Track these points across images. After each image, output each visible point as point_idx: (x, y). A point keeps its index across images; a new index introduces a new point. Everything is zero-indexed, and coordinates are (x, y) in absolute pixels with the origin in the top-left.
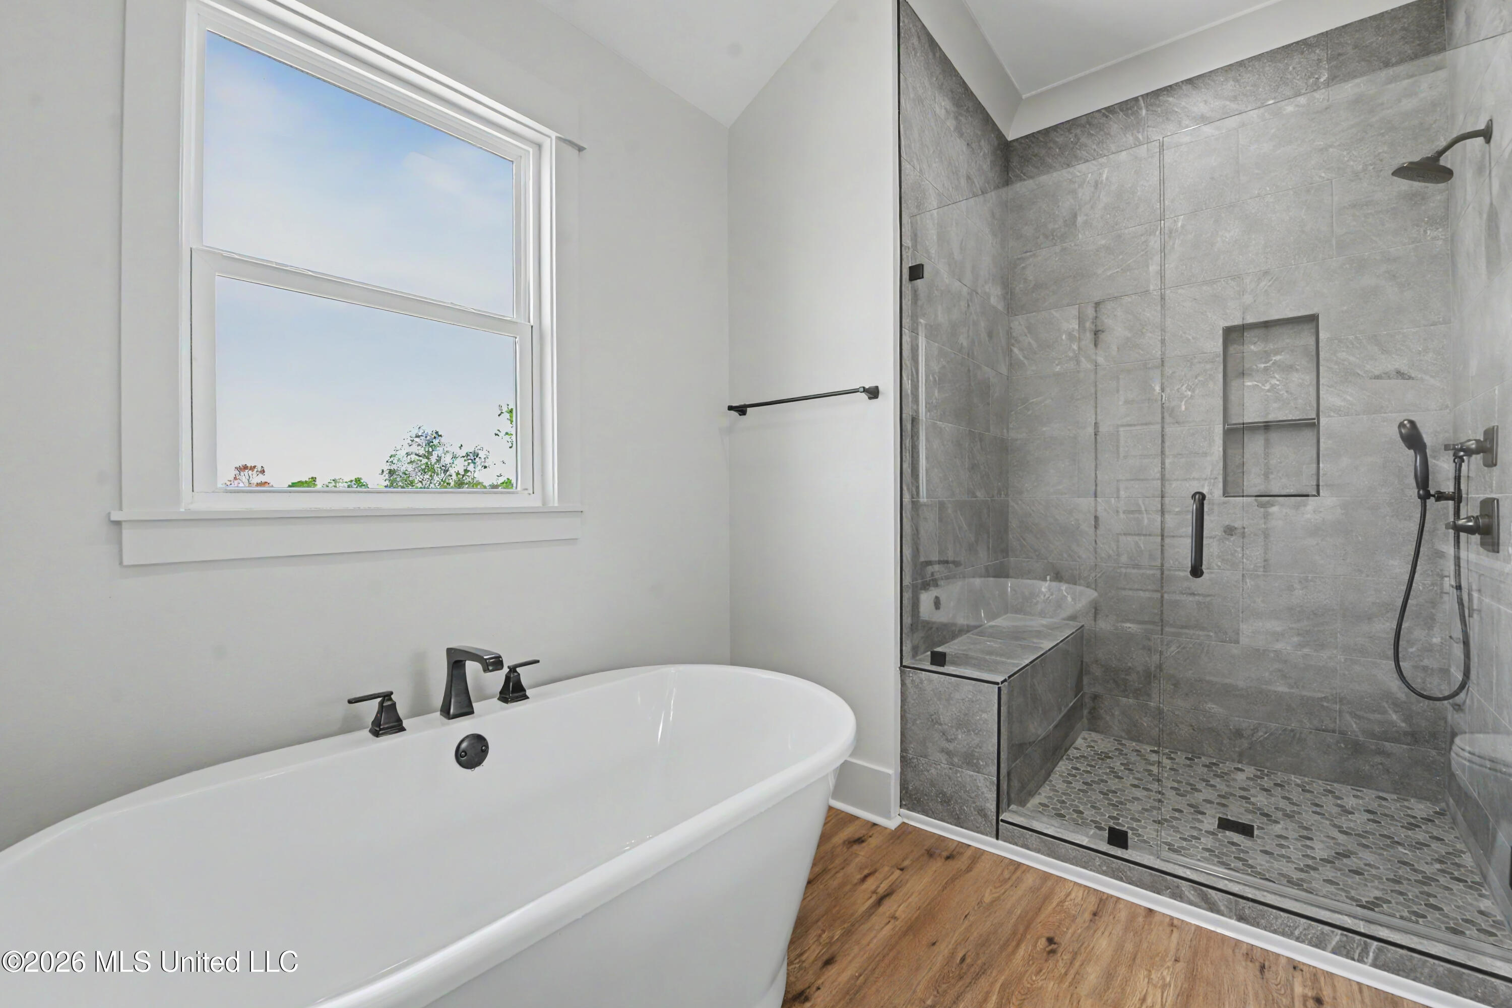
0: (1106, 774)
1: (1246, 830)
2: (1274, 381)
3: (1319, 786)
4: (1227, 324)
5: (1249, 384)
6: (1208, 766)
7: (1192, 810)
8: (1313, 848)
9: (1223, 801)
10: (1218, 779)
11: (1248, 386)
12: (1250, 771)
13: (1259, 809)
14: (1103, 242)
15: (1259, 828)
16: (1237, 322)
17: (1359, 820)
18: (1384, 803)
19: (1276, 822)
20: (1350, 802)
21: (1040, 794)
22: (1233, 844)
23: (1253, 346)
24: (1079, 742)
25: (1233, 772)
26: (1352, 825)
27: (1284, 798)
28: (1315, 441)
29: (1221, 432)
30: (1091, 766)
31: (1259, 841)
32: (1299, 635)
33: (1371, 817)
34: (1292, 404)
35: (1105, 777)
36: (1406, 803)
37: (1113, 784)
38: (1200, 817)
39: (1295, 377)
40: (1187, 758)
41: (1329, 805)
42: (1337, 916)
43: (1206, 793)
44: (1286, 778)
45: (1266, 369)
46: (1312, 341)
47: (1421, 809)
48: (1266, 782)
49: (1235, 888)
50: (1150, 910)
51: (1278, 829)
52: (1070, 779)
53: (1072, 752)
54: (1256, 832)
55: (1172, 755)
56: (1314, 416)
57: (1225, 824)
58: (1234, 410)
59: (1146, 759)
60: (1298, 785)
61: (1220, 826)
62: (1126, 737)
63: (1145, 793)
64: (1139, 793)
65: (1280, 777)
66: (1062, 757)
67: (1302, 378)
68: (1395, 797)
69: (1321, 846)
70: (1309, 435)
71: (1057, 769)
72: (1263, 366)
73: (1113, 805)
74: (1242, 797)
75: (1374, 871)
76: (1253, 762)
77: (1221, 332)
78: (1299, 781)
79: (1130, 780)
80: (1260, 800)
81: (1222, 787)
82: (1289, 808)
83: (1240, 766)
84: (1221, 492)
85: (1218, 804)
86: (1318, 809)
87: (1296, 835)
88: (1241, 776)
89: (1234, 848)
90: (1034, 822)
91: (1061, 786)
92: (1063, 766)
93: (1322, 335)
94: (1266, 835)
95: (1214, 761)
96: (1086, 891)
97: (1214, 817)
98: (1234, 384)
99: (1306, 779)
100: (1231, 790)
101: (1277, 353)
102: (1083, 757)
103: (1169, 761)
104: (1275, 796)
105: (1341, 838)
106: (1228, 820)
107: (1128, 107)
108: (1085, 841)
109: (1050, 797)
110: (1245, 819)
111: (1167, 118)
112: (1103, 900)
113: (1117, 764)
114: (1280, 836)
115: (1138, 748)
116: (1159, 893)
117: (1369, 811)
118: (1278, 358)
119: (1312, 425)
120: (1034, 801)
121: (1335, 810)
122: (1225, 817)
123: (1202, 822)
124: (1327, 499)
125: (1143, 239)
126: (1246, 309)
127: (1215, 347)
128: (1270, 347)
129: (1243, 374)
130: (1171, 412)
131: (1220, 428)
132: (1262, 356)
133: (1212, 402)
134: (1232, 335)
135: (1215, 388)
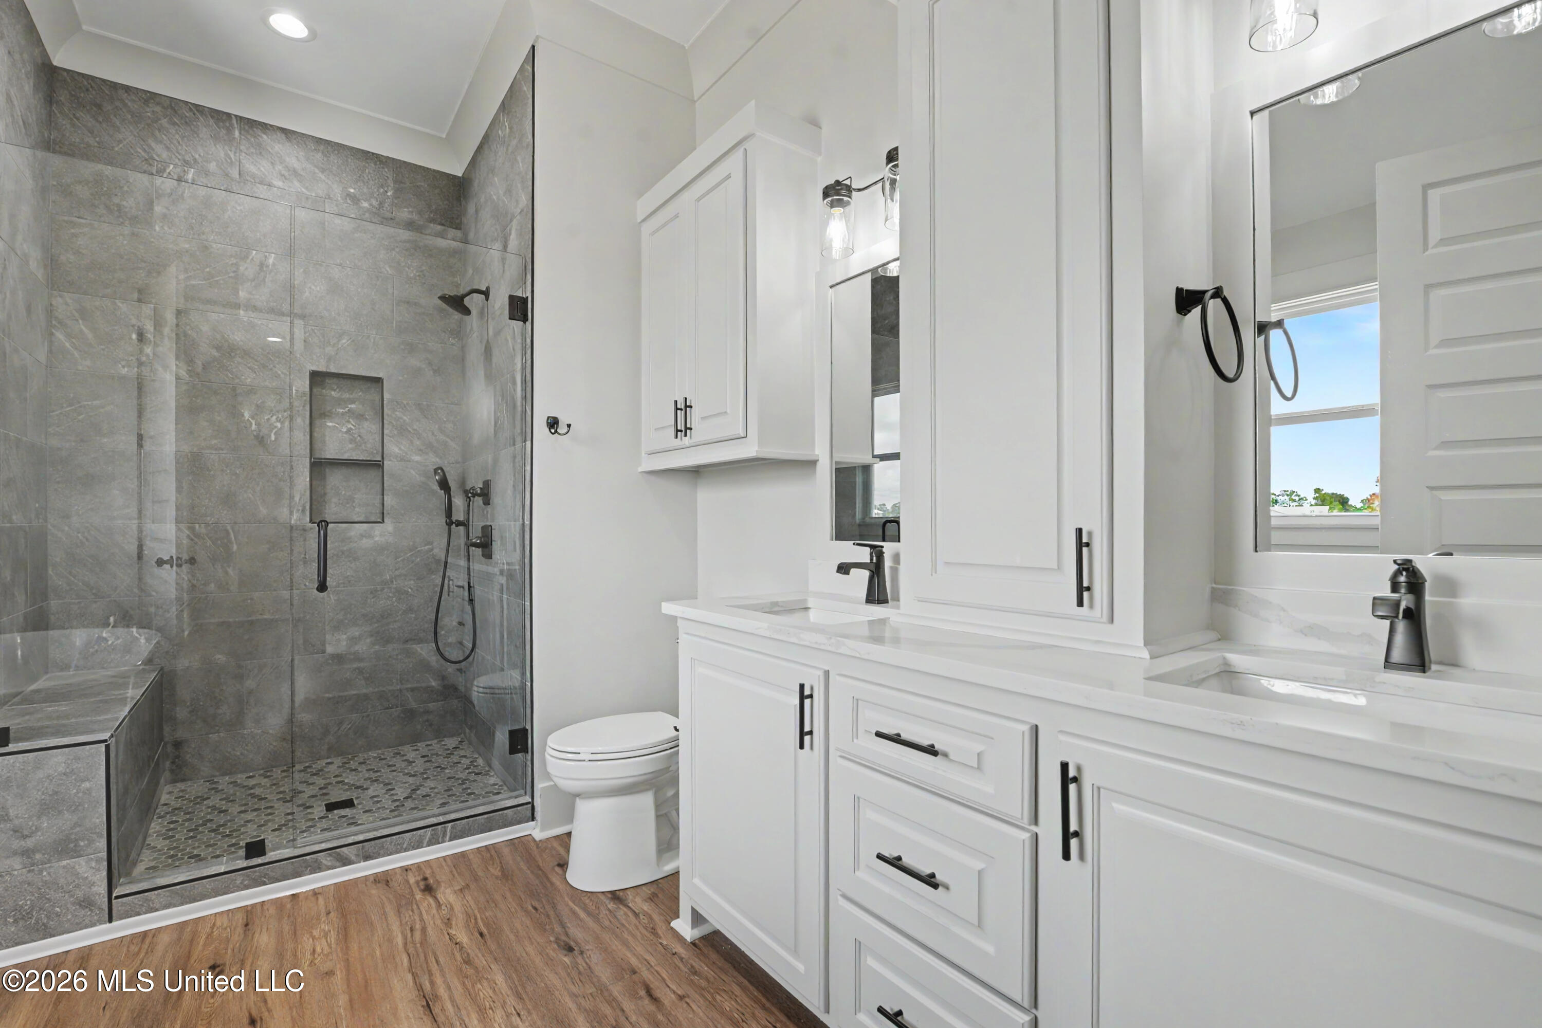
0: (209, 813)
1: (349, 804)
2: (350, 426)
3: (388, 753)
4: (315, 368)
5: (330, 424)
6: (304, 770)
7: (301, 808)
8: (397, 794)
9: (324, 791)
10: (315, 777)
11: (329, 427)
12: (338, 761)
13: (353, 785)
14: (187, 246)
15: (357, 798)
16: (322, 368)
17: (419, 765)
18: (430, 748)
19: (367, 789)
20: (411, 755)
21: (142, 861)
22: (344, 817)
23: (333, 393)
24: (164, 798)
25: (325, 767)
26: (416, 769)
27: (368, 770)
28: (380, 478)
29: (308, 465)
30: (189, 813)
31: (360, 807)
32: (372, 636)
33: (426, 759)
34: (363, 446)
35: (209, 817)
36: (443, 743)
37: (222, 819)
38: (309, 811)
39: (366, 424)
40: (283, 771)
41: (399, 763)
42: (429, 820)
43: (309, 791)
44: (366, 756)
45: (343, 414)
46: (377, 398)
47: (451, 742)
48: (353, 764)
49: (361, 837)
50: (293, 895)
51: (370, 792)
52: (170, 834)
53: (161, 810)
54: (355, 802)
55: (269, 774)
56: (379, 459)
57: (331, 807)
58: (318, 445)
59: (244, 787)
60: (375, 758)
61: (327, 810)
62: (217, 774)
63: (255, 814)
64: (249, 816)
65: (361, 757)
66: (153, 818)
67: (370, 427)
68: (436, 741)
69: (401, 790)
70: (373, 474)
71: (151, 831)
72: (341, 410)
73: (228, 836)
74: (338, 782)
75: (436, 790)
76: (341, 754)
77: (308, 374)
78: (375, 755)
79: (234, 809)
80: (350, 778)
81: (320, 782)
82: (373, 775)
83: (329, 760)
84: (308, 519)
85: (321, 795)
86: (393, 768)
87: (384, 791)
88: (332, 768)
89: (344, 819)
90: (158, 880)
91: (161, 844)
92: (155, 826)
93: (387, 396)
94: (363, 801)
95: (307, 765)
96: (230, 914)
97: (320, 806)
98: (317, 422)
99: (380, 751)
100: (328, 781)
101: (353, 402)
102: (176, 809)
103: (266, 780)
104: (361, 772)
105: (411, 780)
106: (331, 803)
107: (221, 117)
108: (223, 869)
109: (155, 859)
110: (344, 797)
111: (261, 153)
112: (249, 911)
113: (215, 800)
114: (372, 797)
115: (232, 780)
116: (300, 876)
117: (423, 757)
118: (353, 406)
119: (376, 465)
120: (140, 868)
121: (404, 765)
122: (330, 802)
123: (313, 813)
124: (389, 526)
125: (234, 261)
126: (330, 359)
127: (302, 384)
128: (346, 396)
129: (324, 415)
130: (261, 440)
131: (307, 462)
132: (340, 402)
133: (301, 437)
134: (317, 378)
135: (302, 421)
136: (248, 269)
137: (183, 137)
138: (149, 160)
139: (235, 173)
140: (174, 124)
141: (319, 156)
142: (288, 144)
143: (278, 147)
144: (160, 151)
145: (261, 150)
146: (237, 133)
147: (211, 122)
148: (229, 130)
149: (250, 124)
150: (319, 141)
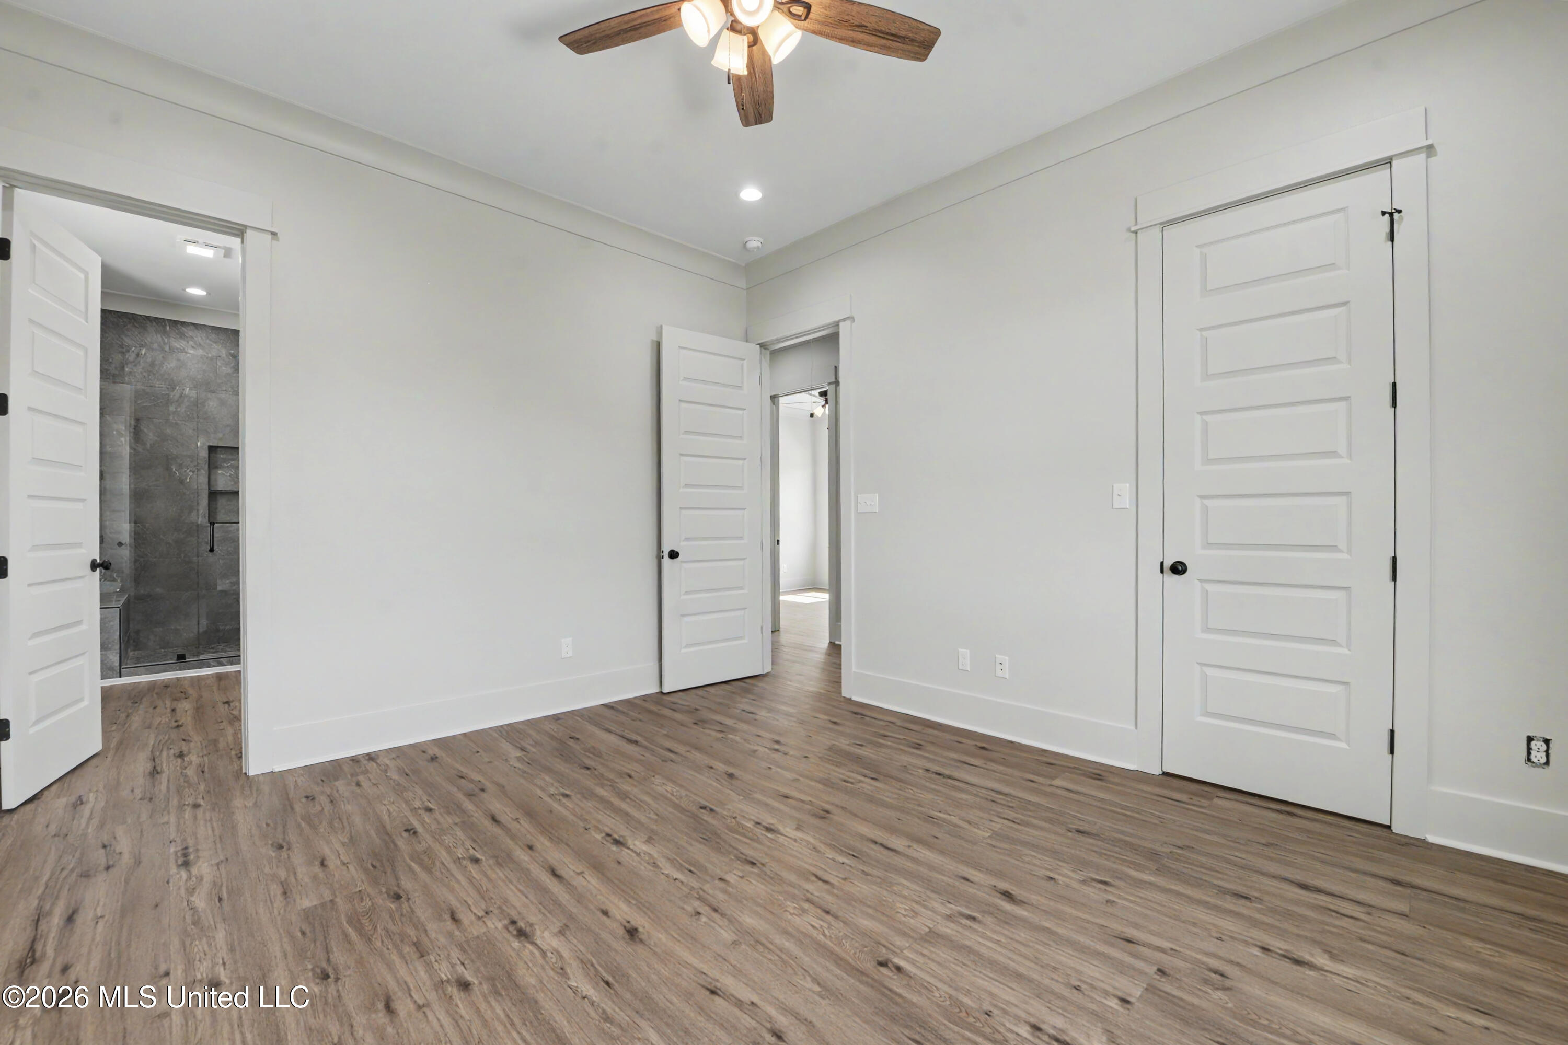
4: (210, 445)
5: (220, 472)
16: (215, 444)
23: (220, 456)
29: (208, 494)
45: (228, 467)
77: (207, 448)
84: (207, 521)
98: (211, 472)
107: (159, 321)
125: (166, 392)
126: (220, 439)
127: (204, 453)
128: (230, 457)
129: (217, 467)
130: (182, 482)
131: (206, 492)
132: (225, 461)
133: (203, 479)
134: (212, 449)
135: (204, 473)
136: (175, 395)
137: (139, 333)
138: (122, 346)
139: (167, 348)
140: (135, 326)
141: (213, 336)
142: (196, 331)
143: (190, 333)
144: (127, 341)
145: (182, 336)
146: (168, 328)
147: (154, 324)
148: (164, 327)
149: (175, 323)
150: (214, 328)
